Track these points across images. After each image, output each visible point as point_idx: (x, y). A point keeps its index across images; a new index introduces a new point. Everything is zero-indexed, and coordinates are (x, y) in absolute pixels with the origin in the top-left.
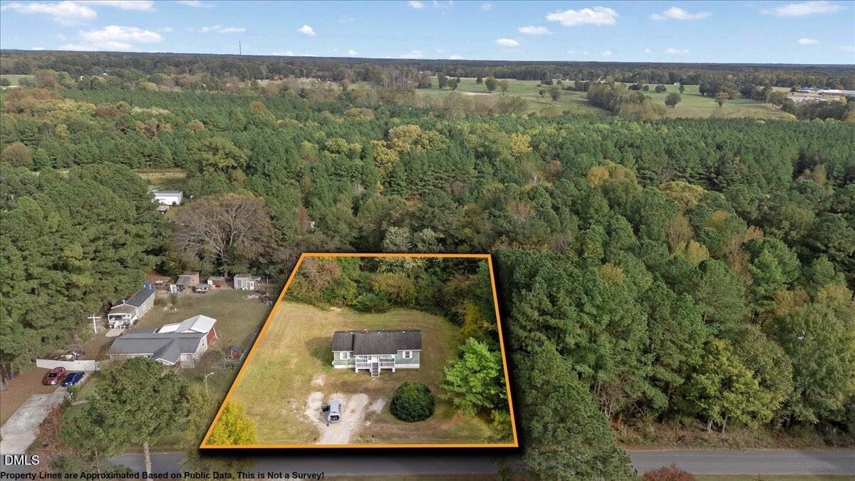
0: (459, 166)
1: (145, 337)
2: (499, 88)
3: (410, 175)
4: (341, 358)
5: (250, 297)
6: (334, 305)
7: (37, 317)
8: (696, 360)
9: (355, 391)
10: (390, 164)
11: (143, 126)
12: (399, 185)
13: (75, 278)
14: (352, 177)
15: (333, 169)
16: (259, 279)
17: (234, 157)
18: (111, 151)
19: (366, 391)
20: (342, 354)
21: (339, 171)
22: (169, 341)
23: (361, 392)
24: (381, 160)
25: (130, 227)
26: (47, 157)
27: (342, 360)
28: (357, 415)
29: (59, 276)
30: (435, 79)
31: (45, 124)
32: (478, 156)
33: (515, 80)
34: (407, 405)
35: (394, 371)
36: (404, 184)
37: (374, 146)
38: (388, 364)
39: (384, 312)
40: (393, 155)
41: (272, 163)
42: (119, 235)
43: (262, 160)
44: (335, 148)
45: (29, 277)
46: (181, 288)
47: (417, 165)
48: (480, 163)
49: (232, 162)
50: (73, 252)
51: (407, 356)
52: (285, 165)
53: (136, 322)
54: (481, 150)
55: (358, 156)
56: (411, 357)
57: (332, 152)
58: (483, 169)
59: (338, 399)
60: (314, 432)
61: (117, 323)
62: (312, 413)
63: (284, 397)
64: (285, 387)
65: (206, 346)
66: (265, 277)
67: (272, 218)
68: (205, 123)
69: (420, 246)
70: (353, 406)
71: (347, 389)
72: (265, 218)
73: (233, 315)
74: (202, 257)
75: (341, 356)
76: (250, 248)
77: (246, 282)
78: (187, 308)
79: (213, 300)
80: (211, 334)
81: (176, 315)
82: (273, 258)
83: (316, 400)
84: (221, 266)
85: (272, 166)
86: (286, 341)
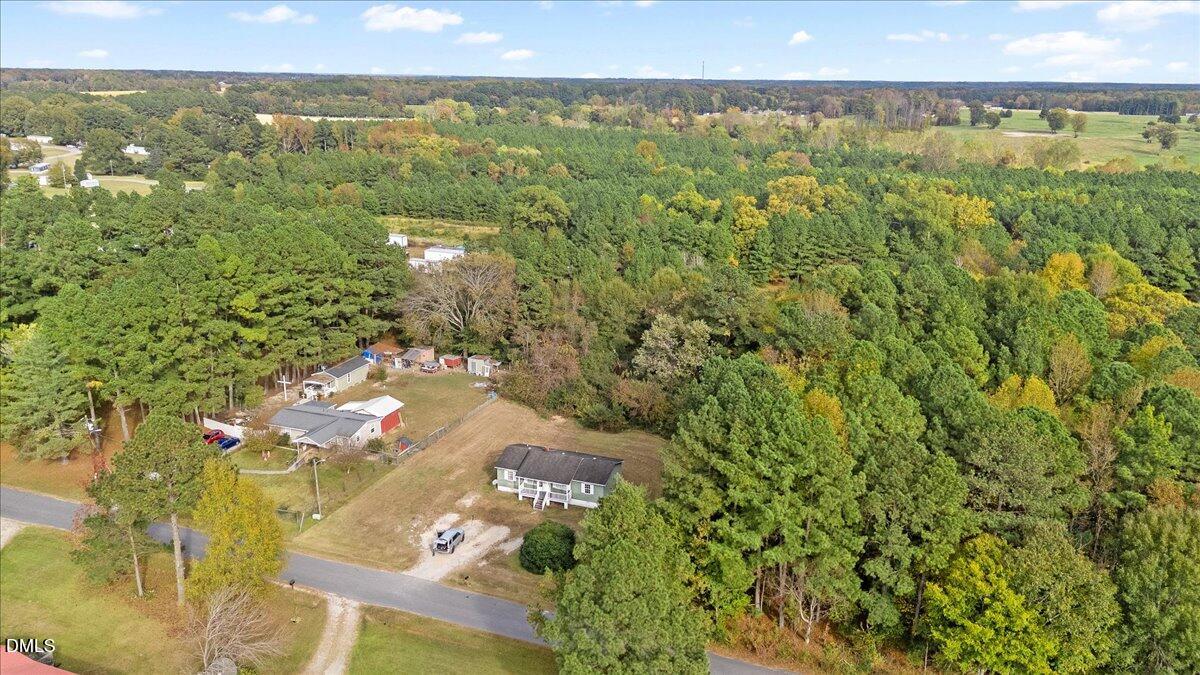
0: (858, 239)
1: (315, 411)
2: (1069, 126)
3: (778, 248)
4: (506, 477)
5: (477, 385)
6: (559, 414)
8: (937, 561)
9: (497, 523)
10: (753, 231)
11: (497, 168)
12: (760, 260)
13: (245, 331)
14: (695, 245)
15: (669, 234)
16: (498, 364)
17: (552, 212)
18: (443, 198)
19: (513, 525)
20: (507, 472)
21: (677, 237)
22: (332, 419)
23: (506, 525)
24: (742, 225)
25: (340, 283)
26: (377, 200)
27: (507, 480)
28: (477, 551)
30: (964, 113)
31: (389, 163)
32: (896, 226)
33: (1117, 113)
34: (532, 550)
35: (566, 507)
36: (767, 260)
37: (739, 204)
38: (560, 497)
39: (616, 432)
40: (762, 220)
41: (594, 221)
42: (317, 288)
43: (584, 216)
44: (683, 204)
45: (186, 323)
46: (408, 364)
47: (790, 234)
48: (897, 236)
49: (546, 216)
50: (246, 303)
51: (588, 491)
52: (611, 224)
53: (332, 394)
54: (900, 217)
55: (712, 217)
56: (592, 492)
57: (681, 210)
58: (899, 245)
59: (472, 527)
60: (412, 559)
61: (311, 393)
62: (428, 537)
63: (413, 512)
64: (424, 500)
65: (378, 433)
66: (506, 362)
67: (525, 288)
68: (570, 168)
69: (687, 344)
70: (482, 539)
71: (493, 517)
72: (506, 286)
73: (442, 403)
74: (433, 328)
75: (506, 475)
76: (482, 323)
77: (481, 366)
78: (399, 387)
79: (435, 382)
80: (389, 422)
81: (380, 393)
82: (518, 340)
83: (446, 522)
84: (460, 343)
85: (594, 225)
86: (470, 447)
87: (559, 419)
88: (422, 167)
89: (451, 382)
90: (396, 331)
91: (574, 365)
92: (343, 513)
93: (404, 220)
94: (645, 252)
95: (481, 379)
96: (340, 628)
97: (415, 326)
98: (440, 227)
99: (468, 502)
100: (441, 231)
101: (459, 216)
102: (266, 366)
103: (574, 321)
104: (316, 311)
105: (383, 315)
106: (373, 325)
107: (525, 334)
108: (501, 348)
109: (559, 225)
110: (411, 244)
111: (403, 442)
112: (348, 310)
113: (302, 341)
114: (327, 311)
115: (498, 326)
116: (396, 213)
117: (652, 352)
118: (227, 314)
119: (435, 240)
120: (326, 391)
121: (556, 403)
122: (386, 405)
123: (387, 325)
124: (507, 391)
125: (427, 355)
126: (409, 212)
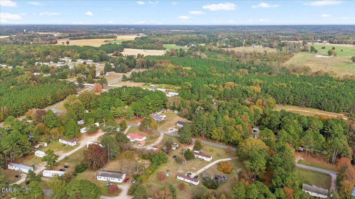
1: (156, 116)
2: (333, 54)
7: (144, 111)
11: (182, 73)
13: (149, 107)
14: (211, 94)
17: (189, 87)
19: (178, 129)
22: (158, 117)
24: (219, 90)
25: (159, 101)
29: (147, 106)
34: (180, 131)
37: (220, 87)
40: (223, 90)
42: (157, 102)
43: (194, 88)
44: (211, 86)
45: (144, 106)
46: (167, 111)
50: (150, 104)
55: (215, 89)
59: (174, 129)
60: (168, 131)
61: (155, 114)
62: (170, 129)
63: (168, 127)
64: (169, 126)
65: (164, 119)
66: (179, 111)
67: (182, 102)
68: (196, 74)
69: (201, 110)
70: (175, 130)
71: (176, 128)
72: (179, 102)
73: (171, 116)
74: (170, 107)
75: (178, 124)
76: (176, 106)
77: (176, 112)
78: (166, 114)
79: (170, 114)
80: (165, 118)
81: (163, 115)
82: (181, 109)
83: (171, 128)
84: (173, 109)
85: (195, 90)
86: (174, 121)
87: (185, 119)
88: (168, 74)
89: (172, 114)
90: (165, 107)
91: (188, 112)
92: (161, 127)
93: (165, 85)
94: (202, 95)
95: (176, 114)
96: (162, 135)
97: (168, 106)
98: (171, 87)
99: (174, 127)
100: (171, 88)
101: (174, 84)
102: (151, 111)
103: (188, 106)
104: (157, 105)
105: (164, 105)
106: (162, 106)
107: (182, 108)
108: (179, 110)
109: (190, 89)
110: (166, 91)
111: (166, 120)
112: (160, 104)
113: (155, 108)
114: (158, 105)
115: (178, 107)
116: (164, 83)
117: (197, 111)
118: (148, 105)
119: (170, 90)
120: (157, 114)
121: (185, 117)
122: (165, 116)
123: (164, 106)
124: (179, 115)
125: (169, 110)
126: (166, 83)
